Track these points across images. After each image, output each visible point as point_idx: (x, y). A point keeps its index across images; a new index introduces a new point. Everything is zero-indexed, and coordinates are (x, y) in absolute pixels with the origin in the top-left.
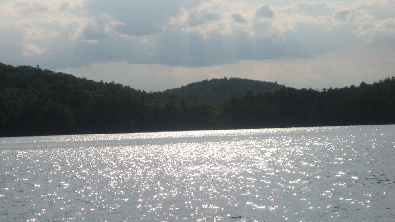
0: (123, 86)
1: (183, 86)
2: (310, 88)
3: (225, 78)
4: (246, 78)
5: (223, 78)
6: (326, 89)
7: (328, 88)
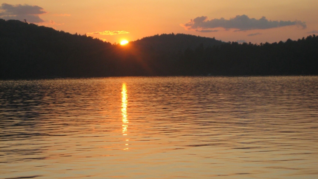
0: (93, 38)
1: (138, 39)
2: (250, 43)
3: (173, 33)
4: (190, 34)
5: (171, 33)
6: (263, 43)
7: (264, 43)
